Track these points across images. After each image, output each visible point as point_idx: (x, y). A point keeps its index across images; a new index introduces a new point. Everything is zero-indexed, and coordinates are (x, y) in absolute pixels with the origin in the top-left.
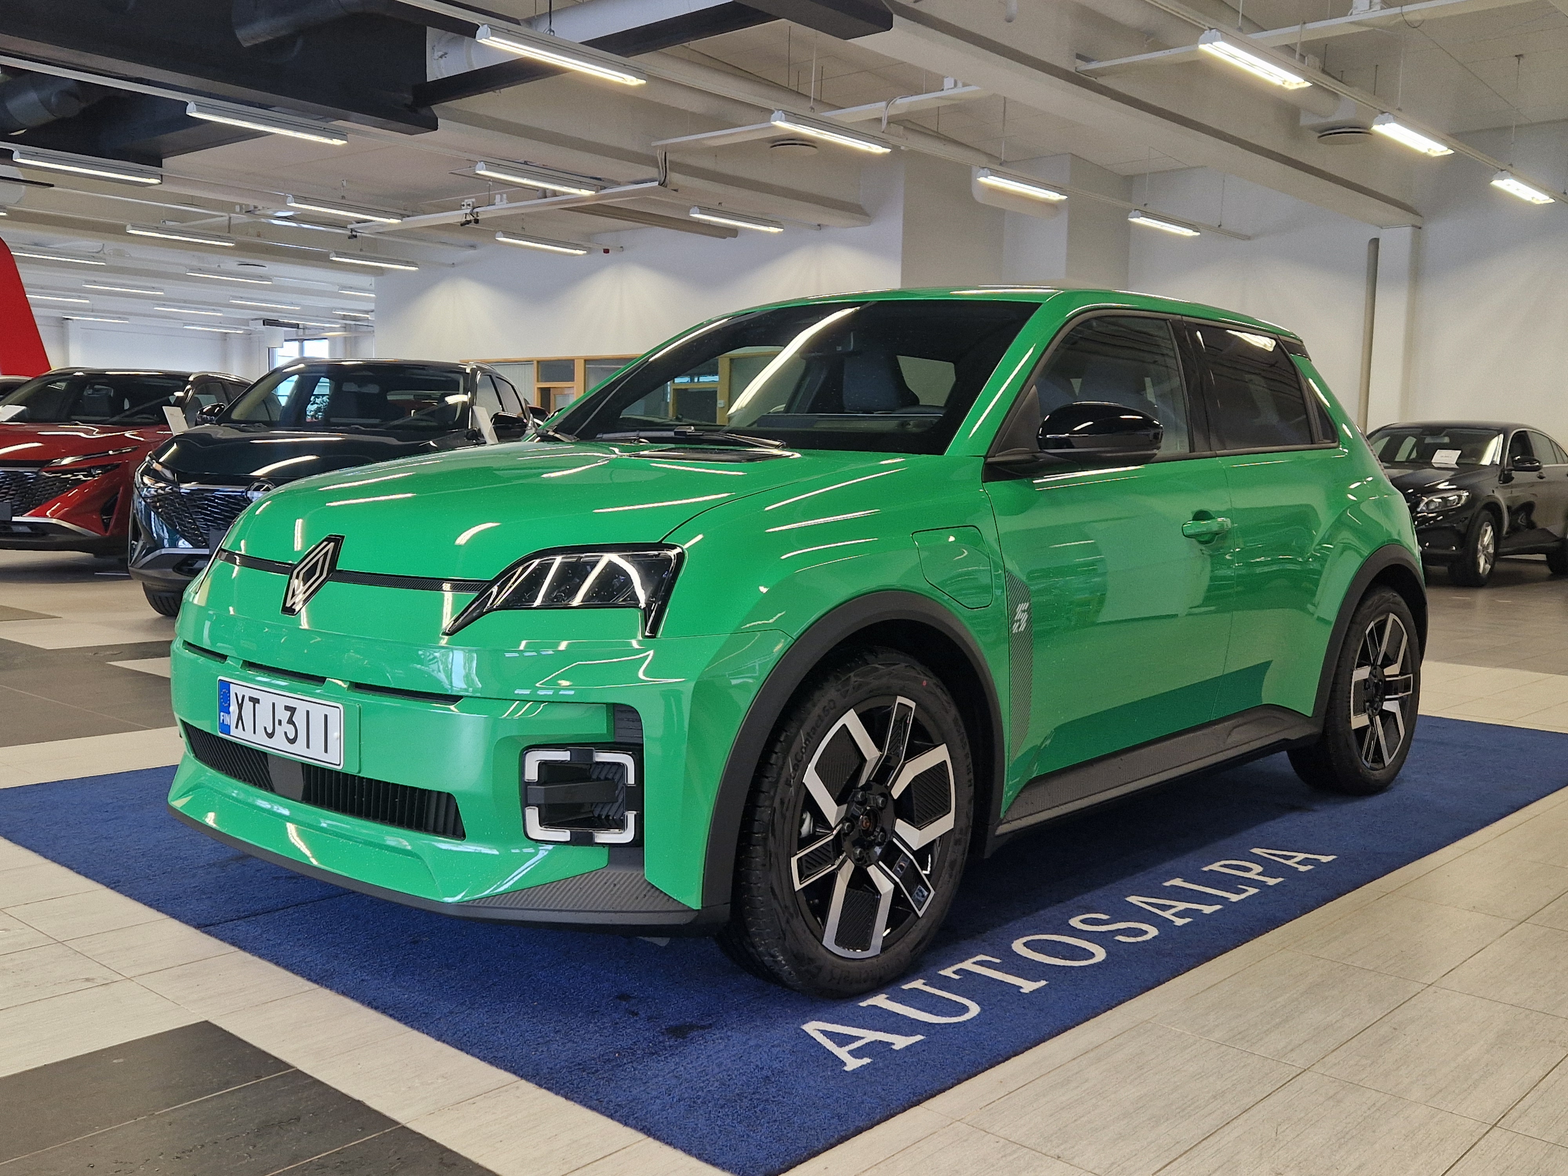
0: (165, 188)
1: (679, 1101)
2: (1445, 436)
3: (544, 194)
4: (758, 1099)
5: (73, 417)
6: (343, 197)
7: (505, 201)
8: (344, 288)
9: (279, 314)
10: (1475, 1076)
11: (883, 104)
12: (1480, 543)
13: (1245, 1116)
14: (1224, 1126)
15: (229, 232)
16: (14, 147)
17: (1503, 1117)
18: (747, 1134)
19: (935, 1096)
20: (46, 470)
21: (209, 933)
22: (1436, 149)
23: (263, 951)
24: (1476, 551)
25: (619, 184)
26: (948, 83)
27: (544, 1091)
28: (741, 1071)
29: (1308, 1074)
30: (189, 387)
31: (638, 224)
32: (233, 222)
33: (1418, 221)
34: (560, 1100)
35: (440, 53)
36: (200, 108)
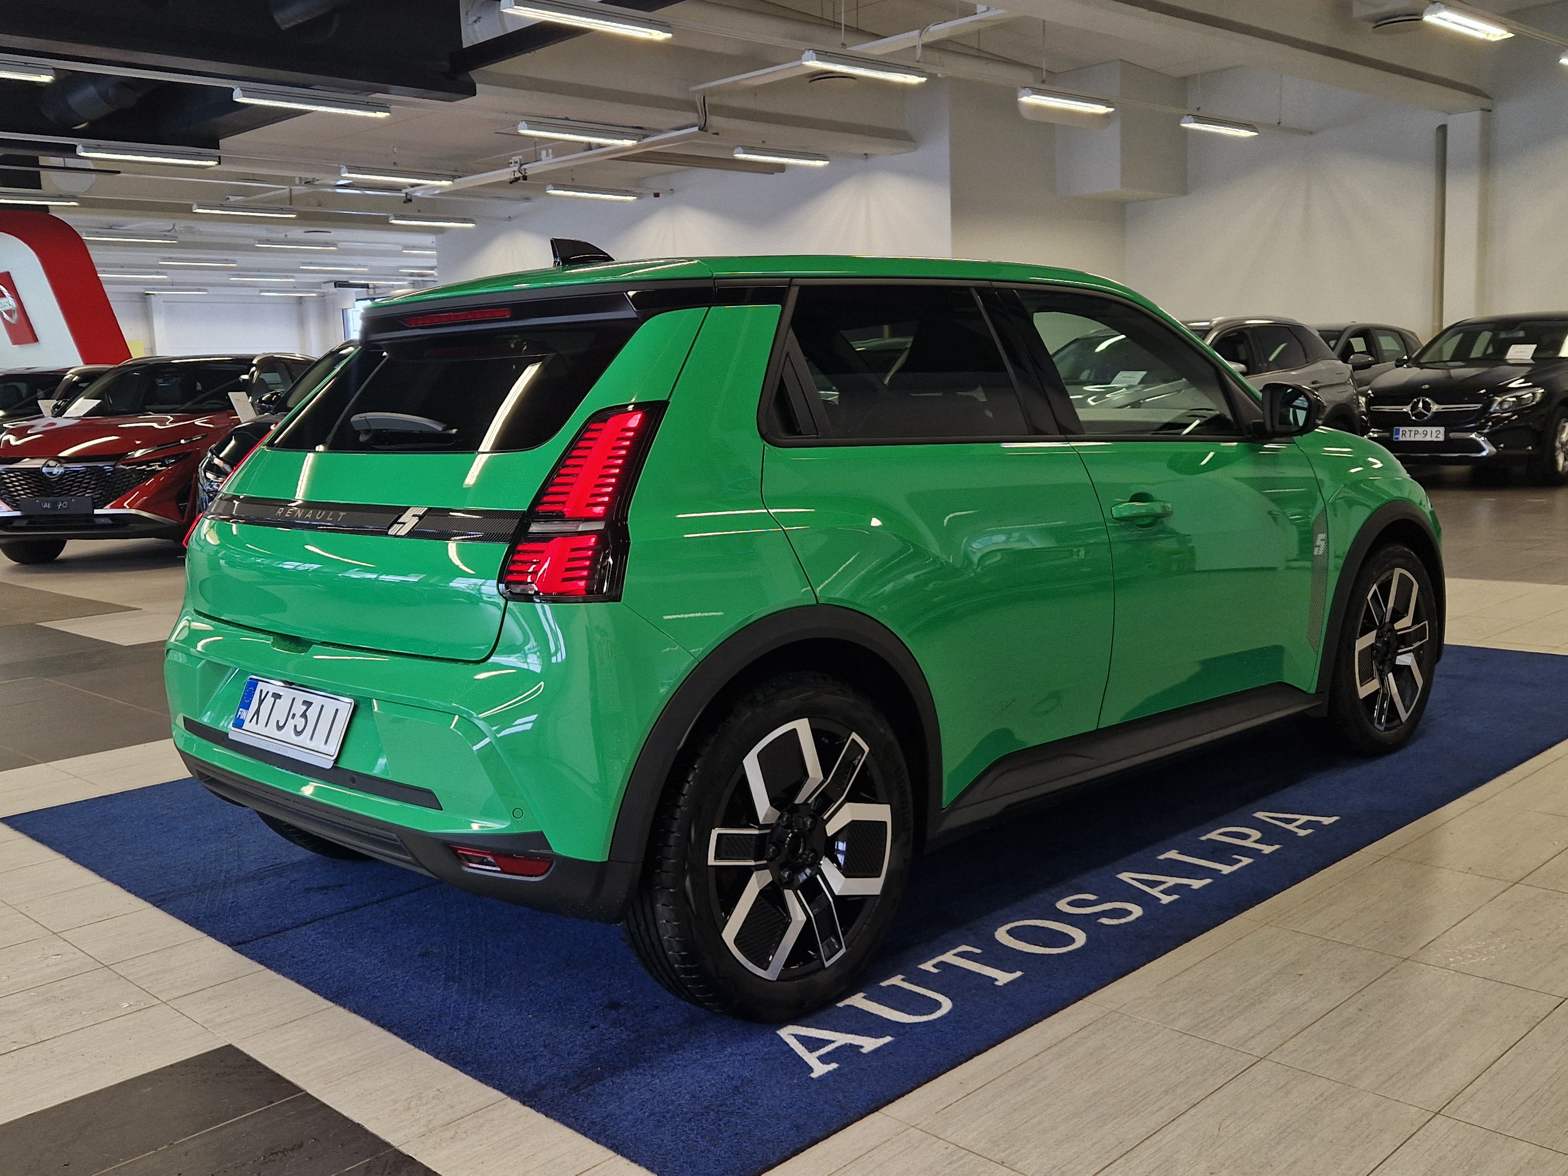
0: (224, 168)
1: (651, 1115)
2: (1520, 329)
3: (589, 147)
4: (724, 1111)
5: (147, 407)
6: (395, 164)
7: (551, 156)
8: (406, 247)
9: (351, 276)
10: (1431, 1059)
11: (916, 33)
12: (1558, 440)
13: (1193, 1111)
14: (1169, 1123)
15: (291, 204)
16: (77, 141)
17: (1448, 1103)
18: (708, 1149)
19: (894, 1101)
20: (122, 462)
21: (240, 952)
22: (1495, 33)
23: (287, 969)
24: (1554, 449)
25: (661, 132)
26: (980, 8)
27: (528, 1109)
28: (713, 1082)
29: (1264, 1063)
30: (253, 369)
31: (682, 167)
32: (293, 193)
33: (1487, 104)
34: (541, 1117)
35: (474, 18)
36: (246, 93)
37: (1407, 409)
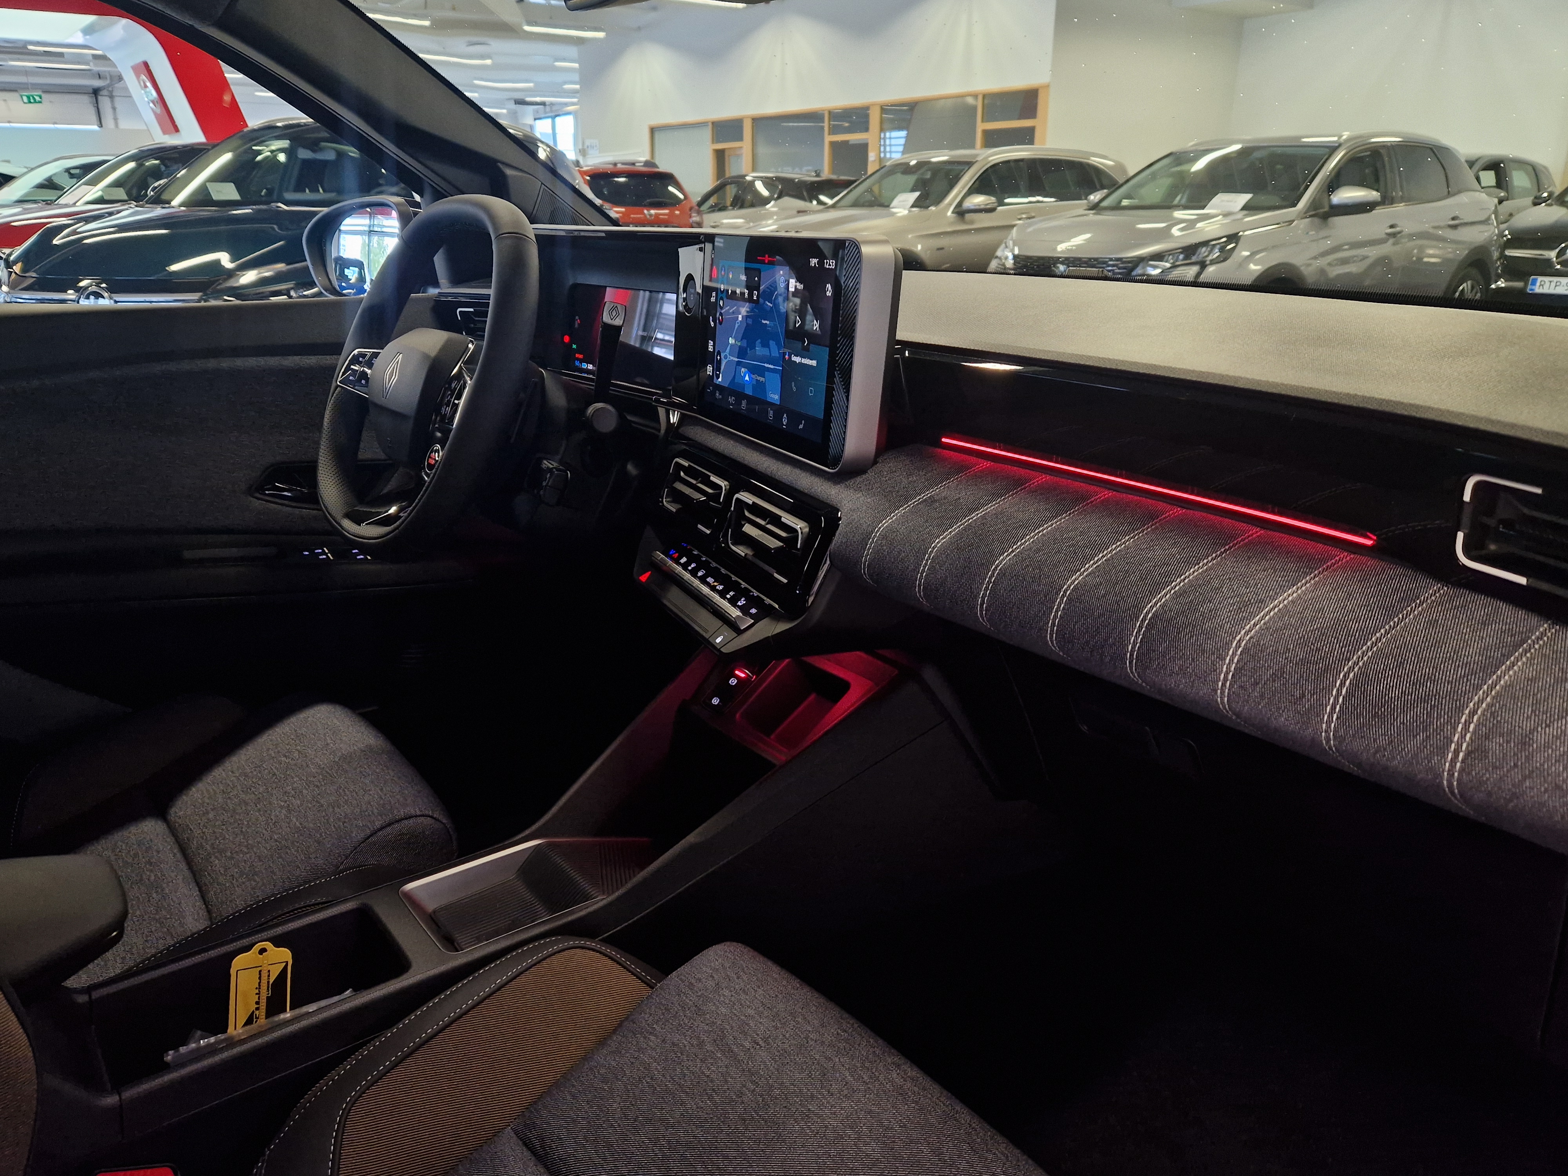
37: (1552, 254)
